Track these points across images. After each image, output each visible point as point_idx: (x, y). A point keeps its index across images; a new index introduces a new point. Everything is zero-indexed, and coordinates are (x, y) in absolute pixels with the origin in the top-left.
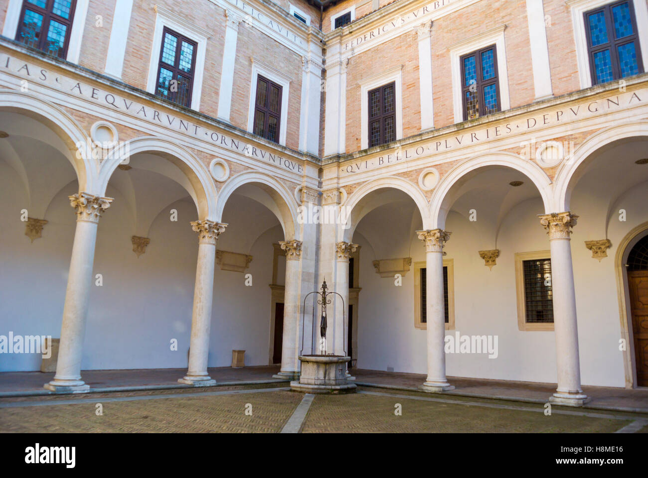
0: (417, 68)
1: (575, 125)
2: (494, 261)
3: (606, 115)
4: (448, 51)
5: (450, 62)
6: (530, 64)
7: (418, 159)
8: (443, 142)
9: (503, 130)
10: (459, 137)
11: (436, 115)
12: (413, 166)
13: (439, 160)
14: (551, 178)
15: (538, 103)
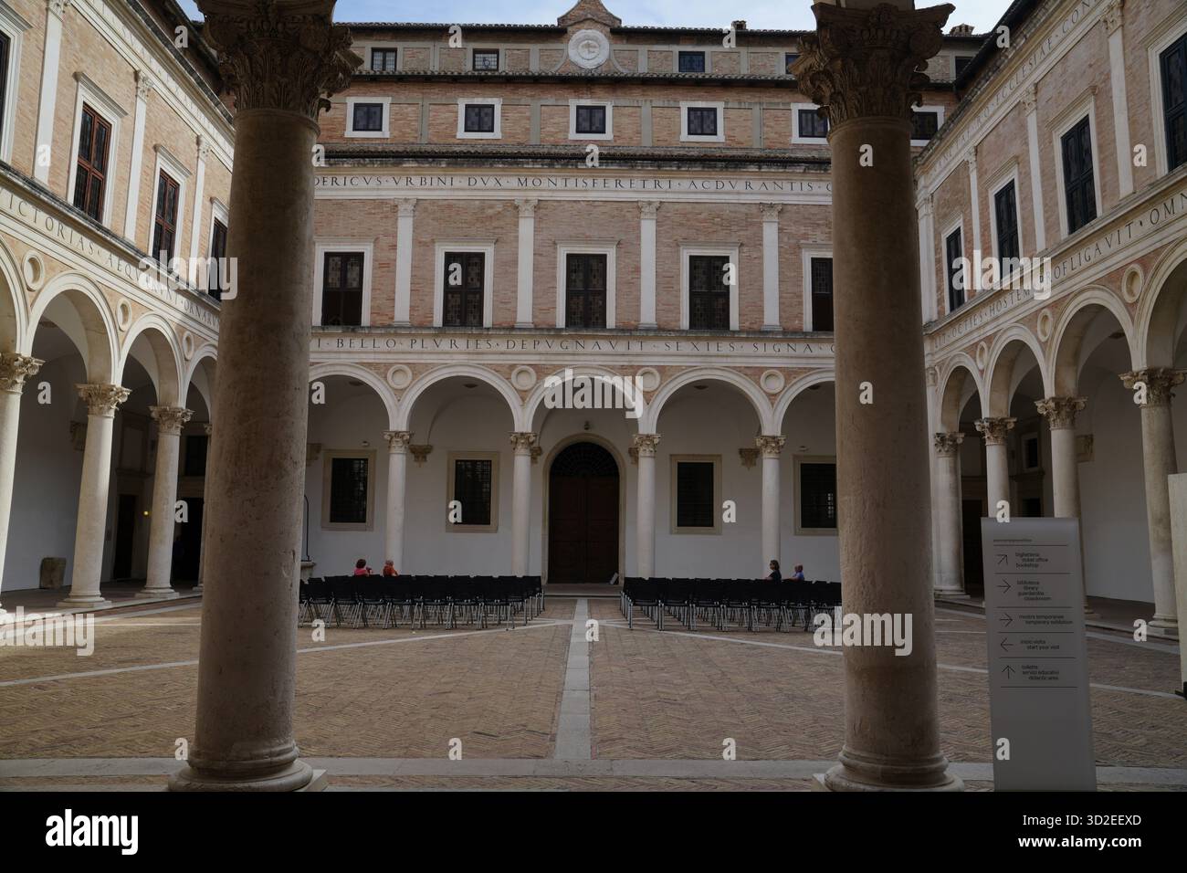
0: (394, 247)
1: (549, 357)
2: (425, 457)
3: (574, 354)
4: (433, 241)
5: (434, 254)
6: (516, 286)
7: (389, 352)
8: (419, 341)
9: (483, 345)
10: (438, 341)
11: (412, 308)
12: (382, 358)
13: (412, 359)
14: (523, 399)
15: (520, 329)
